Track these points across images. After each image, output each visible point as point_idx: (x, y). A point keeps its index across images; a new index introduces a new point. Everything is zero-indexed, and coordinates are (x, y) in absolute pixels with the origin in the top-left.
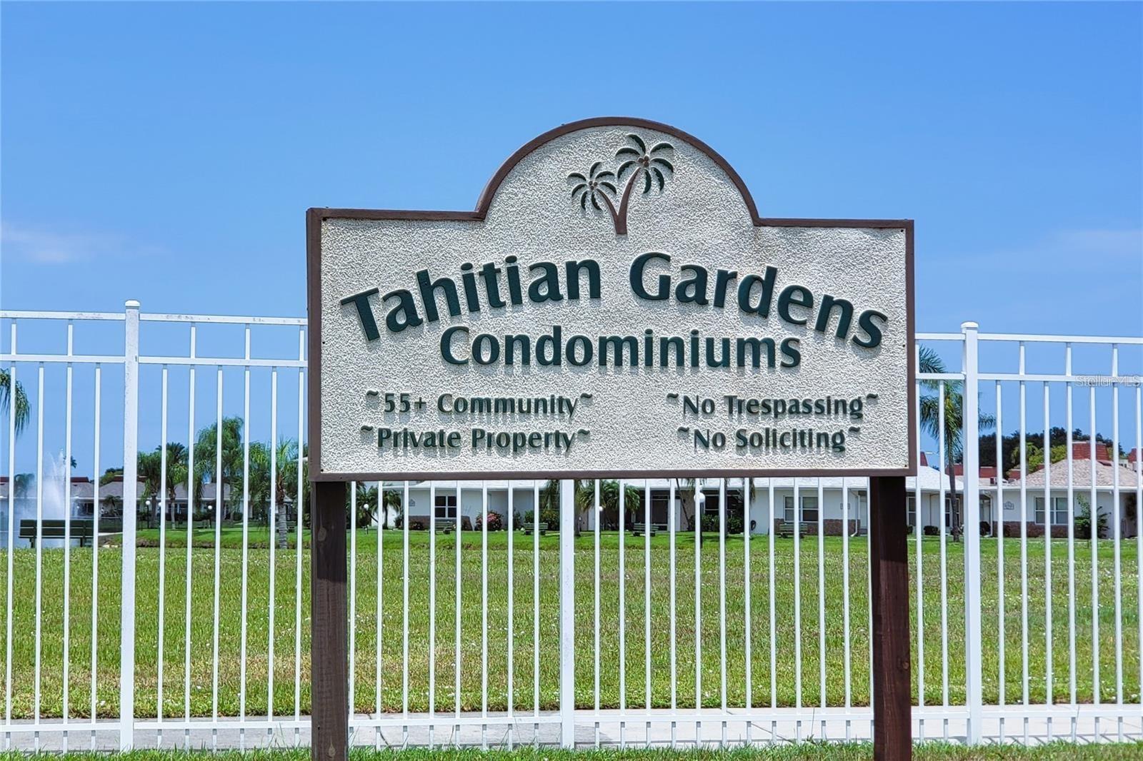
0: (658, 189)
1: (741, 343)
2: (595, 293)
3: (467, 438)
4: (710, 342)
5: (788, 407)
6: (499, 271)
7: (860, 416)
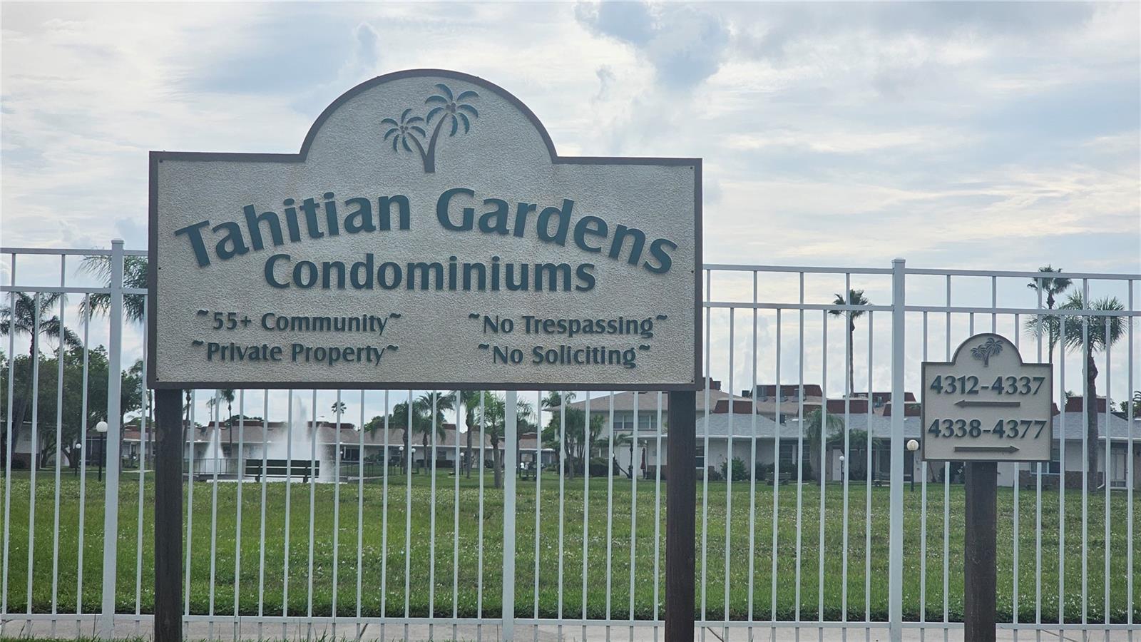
0: (463, 132)
1: (539, 268)
2: (405, 224)
3: (287, 352)
4: (510, 268)
5: (582, 327)
6: (318, 205)
7: (651, 336)
